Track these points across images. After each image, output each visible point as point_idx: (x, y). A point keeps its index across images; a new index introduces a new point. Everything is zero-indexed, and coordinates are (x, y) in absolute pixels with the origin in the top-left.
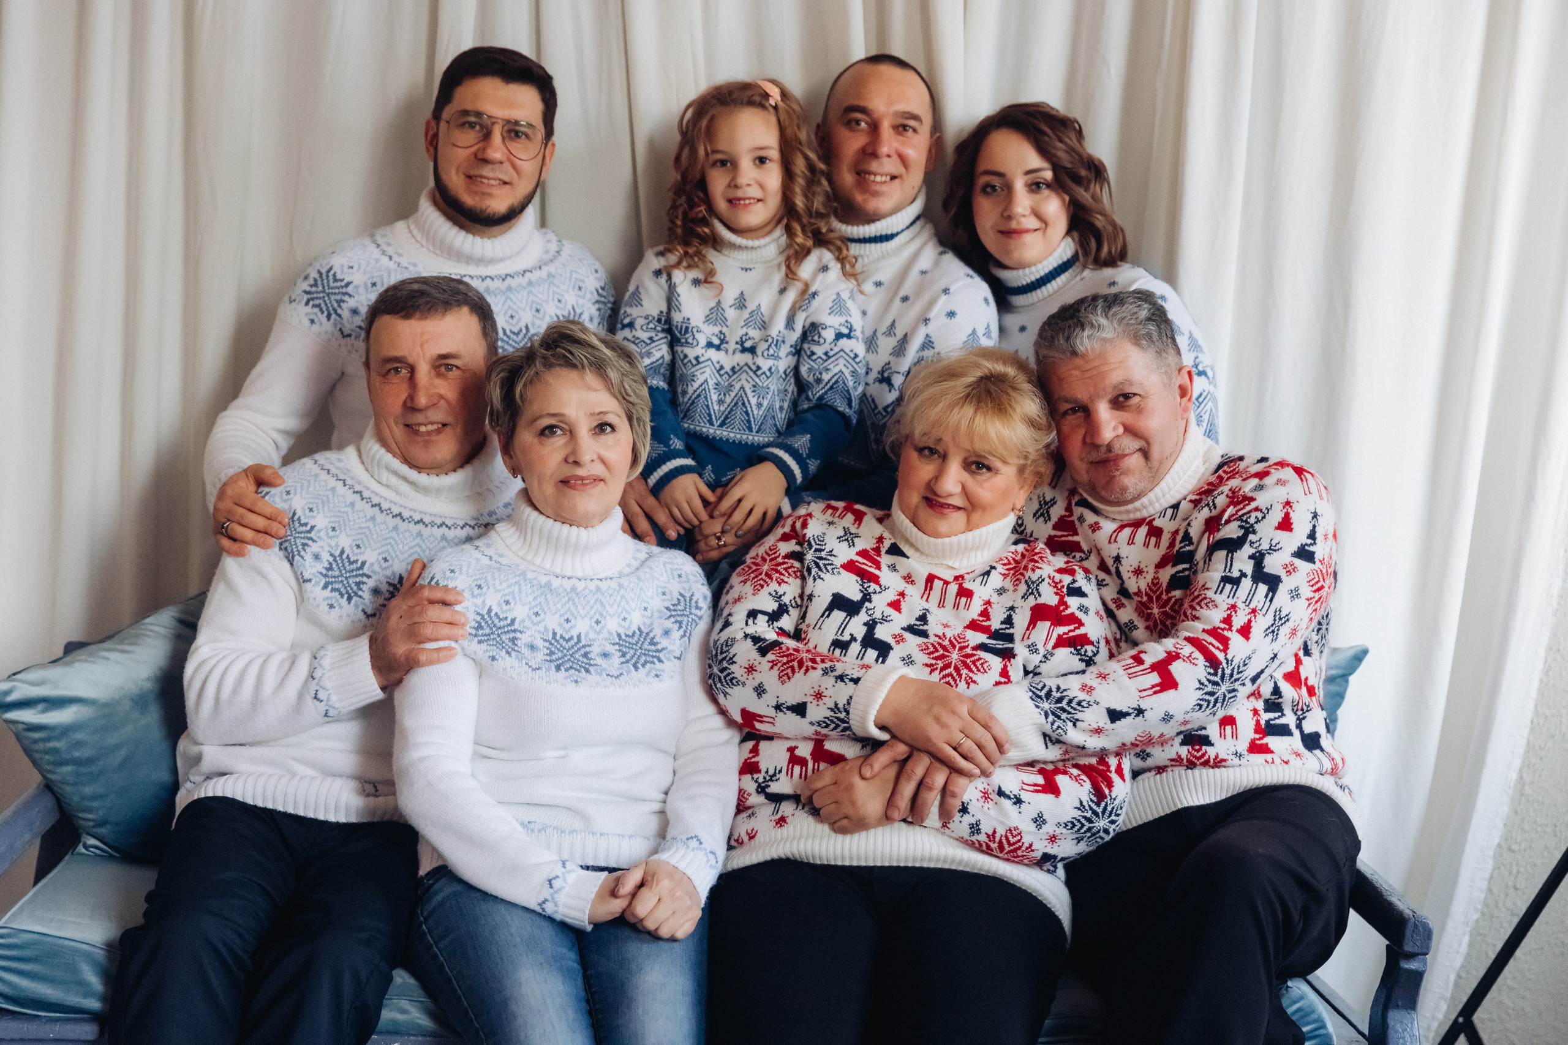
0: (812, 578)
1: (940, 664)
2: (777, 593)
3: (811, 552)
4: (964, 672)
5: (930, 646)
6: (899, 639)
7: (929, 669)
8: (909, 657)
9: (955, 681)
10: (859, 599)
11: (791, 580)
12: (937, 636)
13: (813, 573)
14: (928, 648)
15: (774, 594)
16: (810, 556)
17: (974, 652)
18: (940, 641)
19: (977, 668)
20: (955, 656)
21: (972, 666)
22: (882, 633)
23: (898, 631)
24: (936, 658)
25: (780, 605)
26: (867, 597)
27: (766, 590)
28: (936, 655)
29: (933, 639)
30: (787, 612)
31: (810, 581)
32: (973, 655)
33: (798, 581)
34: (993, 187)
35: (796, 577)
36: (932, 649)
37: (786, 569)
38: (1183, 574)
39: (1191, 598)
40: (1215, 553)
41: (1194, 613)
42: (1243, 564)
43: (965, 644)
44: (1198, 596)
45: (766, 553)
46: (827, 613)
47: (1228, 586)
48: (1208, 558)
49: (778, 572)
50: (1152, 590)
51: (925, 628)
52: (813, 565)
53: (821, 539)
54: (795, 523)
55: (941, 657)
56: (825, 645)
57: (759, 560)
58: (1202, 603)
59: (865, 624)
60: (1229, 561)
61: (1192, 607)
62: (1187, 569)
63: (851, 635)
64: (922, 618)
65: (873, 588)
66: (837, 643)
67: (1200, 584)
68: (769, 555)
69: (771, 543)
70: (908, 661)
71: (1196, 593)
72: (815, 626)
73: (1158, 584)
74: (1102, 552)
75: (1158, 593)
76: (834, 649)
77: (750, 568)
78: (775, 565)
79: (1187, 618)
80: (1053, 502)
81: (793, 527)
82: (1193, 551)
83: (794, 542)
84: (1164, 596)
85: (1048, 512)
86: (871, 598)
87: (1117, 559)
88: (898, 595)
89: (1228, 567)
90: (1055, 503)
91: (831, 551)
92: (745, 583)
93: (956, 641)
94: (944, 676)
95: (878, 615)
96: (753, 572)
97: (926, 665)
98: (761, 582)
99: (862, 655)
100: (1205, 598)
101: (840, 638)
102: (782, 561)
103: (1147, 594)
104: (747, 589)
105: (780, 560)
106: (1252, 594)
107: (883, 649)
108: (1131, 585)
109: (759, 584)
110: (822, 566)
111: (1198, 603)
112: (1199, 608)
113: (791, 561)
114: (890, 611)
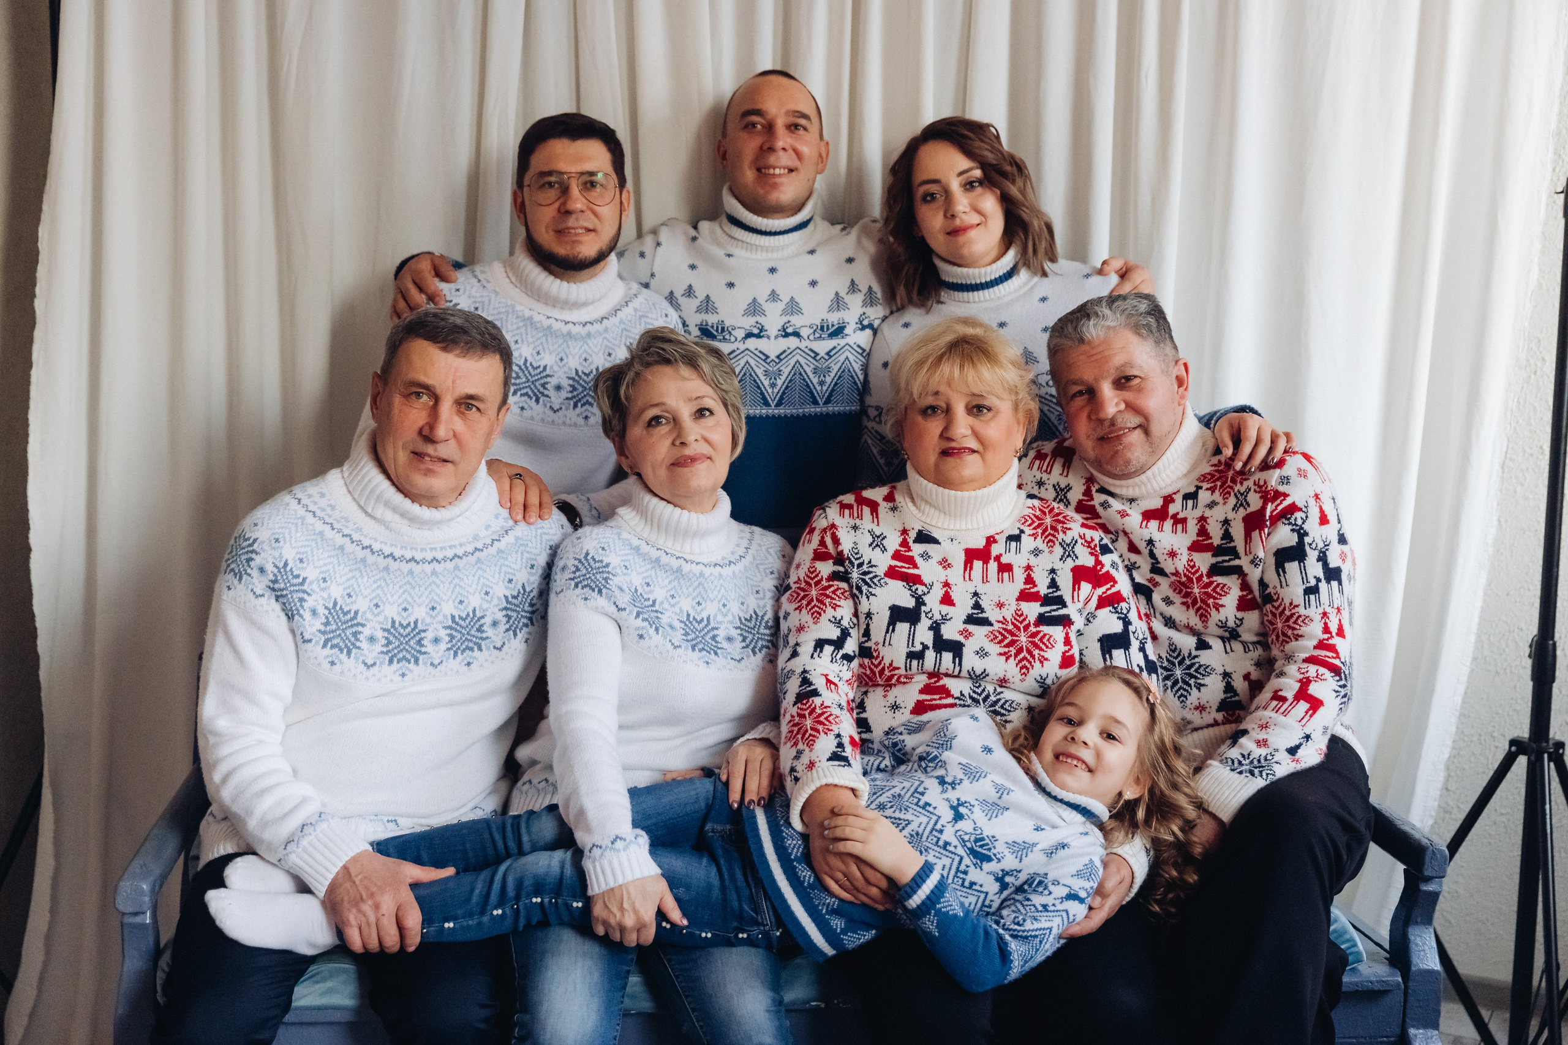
0: (864, 597)
1: (1013, 650)
2: (835, 619)
3: (855, 569)
4: (1036, 652)
5: (997, 634)
6: (967, 635)
7: (1004, 658)
8: (982, 649)
9: (1030, 663)
10: (914, 604)
11: (842, 603)
12: (999, 622)
13: (865, 591)
14: (997, 637)
15: (833, 620)
16: (855, 575)
17: (1038, 629)
18: (1004, 626)
19: (1045, 645)
20: (1023, 639)
21: (1041, 645)
22: (950, 632)
23: (962, 627)
24: (1007, 646)
25: (842, 629)
26: (920, 602)
27: (824, 618)
28: (1006, 641)
29: (997, 626)
30: (849, 634)
31: (864, 599)
32: (1038, 632)
33: (850, 602)
34: (932, 195)
35: (846, 598)
36: (1000, 637)
37: (834, 592)
38: (1226, 564)
39: (1284, 618)
40: (1287, 565)
41: (1296, 632)
42: (1315, 569)
43: (1026, 622)
44: (1292, 615)
45: (807, 576)
46: (891, 628)
47: (1312, 597)
48: (1280, 570)
49: (828, 596)
50: (1190, 572)
51: (984, 615)
52: (861, 583)
53: (856, 551)
54: (823, 538)
55: (1012, 643)
56: (900, 661)
57: (803, 585)
58: (1299, 622)
59: (930, 628)
60: (1303, 571)
61: (1289, 627)
62: (1230, 560)
63: (922, 643)
64: (977, 606)
65: (921, 589)
66: (911, 656)
67: (1287, 602)
68: (812, 579)
69: (808, 565)
70: (982, 653)
71: (1287, 613)
72: (884, 643)
73: (1194, 566)
74: (1130, 536)
75: (1197, 575)
76: (911, 662)
77: (799, 594)
78: (822, 590)
79: (1289, 637)
80: (1069, 488)
81: (822, 543)
82: (1235, 547)
83: (831, 562)
84: (1205, 579)
85: (1066, 497)
86: (923, 601)
87: (1150, 542)
88: (944, 586)
89: (1305, 578)
90: (1071, 488)
91: (870, 562)
92: (801, 611)
93: (1018, 621)
94: (1020, 661)
95: (937, 617)
96: (803, 598)
97: (1001, 654)
98: (816, 609)
99: (938, 662)
100: (1300, 616)
101: (913, 649)
102: (827, 584)
103: (1185, 575)
104: (806, 617)
105: (824, 583)
106: (1330, 594)
107: (956, 648)
108: (1168, 566)
109: (816, 611)
110: (869, 581)
111: (1295, 622)
112: (1298, 627)
113: (836, 583)
114: (945, 609)
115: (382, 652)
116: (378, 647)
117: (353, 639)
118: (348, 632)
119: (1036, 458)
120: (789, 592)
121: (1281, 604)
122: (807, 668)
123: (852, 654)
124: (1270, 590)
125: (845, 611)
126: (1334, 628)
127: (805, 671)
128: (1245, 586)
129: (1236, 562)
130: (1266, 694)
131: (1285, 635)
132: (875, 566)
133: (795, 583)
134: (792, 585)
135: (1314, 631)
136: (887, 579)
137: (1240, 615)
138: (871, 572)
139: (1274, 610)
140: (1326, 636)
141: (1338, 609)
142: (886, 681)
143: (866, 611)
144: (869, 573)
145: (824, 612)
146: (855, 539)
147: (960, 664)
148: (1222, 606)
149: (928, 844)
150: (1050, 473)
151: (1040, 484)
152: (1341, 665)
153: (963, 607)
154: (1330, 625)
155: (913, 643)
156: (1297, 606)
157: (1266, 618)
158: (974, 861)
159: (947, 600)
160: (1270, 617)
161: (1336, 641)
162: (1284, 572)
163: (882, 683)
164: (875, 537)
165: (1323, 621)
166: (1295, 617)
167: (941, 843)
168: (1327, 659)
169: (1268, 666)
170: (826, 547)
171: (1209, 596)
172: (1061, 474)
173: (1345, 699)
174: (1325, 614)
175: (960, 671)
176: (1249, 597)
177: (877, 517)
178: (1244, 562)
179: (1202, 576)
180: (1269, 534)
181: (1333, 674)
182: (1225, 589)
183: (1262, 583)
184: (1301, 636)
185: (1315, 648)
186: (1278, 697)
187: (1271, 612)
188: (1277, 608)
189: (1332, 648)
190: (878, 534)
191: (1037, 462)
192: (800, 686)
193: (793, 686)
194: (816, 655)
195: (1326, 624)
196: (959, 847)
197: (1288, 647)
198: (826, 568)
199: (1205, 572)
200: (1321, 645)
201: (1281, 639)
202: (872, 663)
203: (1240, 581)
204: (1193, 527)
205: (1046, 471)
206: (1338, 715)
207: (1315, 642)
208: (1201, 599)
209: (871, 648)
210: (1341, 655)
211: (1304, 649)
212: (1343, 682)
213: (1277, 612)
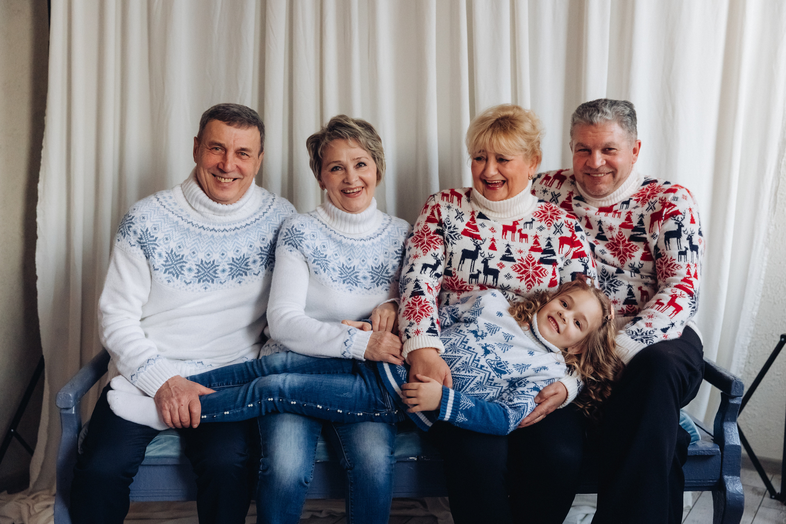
0: (450, 245)
1: (524, 276)
2: (435, 254)
3: (447, 230)
4: (536, 278)
5: (517, 267)
6: (501, 266)
7: (520, 279)
8: (508, 274)
9: (533, 283)
10: (475, 250)
11: (440, 246)
12: (519, 260)
13: (450, 241)
14: (516, 269)
15: (433, 255)
16: (447, 232)
17: (539, 266)
18: (521, 262)
19: (542, 274)
20: (530, 270)
21: (539, 274)
22: (492, 265)
23: (499, 262)
24: (522, 273)
25: (436, 260)
26: (478, 248)
27: (429, 253)
28: (522, 271)
29: (518, 262)
30: (440, 263)
35: (441, 244)
36: (519, 268)
38: (638, 236)
39: (667, 265)
40: (671, 239)
41: (672, 272)
42: (685, 243)
43: (534, 261)
44: (671, 264)
45: (423, 230)
46: (462, 261)
47: (683, 256)
48: (667, 242)
49: (433, 242)
50: (619, 238)
51: (511, 256)
52: (449, 237)
53: (448, 220)
54: (433, 211)
55: (524, 272)
56: (466, 278)
57: (420, 234)
58: (675, 267)
59: (482, 262)
60: (679, 243)
61: (669, 270)
62: (641, 234)
63: (478, 270)
64: (508, 251)
65: (479, 242)
66: (472, 276)
67: (669, 257)
68: (425, 232)
69: (423, 224)
70: (508, 276)
71: (669, 262)
72: (458, 269)
73: (622, 235)
74: (590, 219)
75: (623, 240)
76: (472, 279)
77: (417, 239)
78: (430, 238)
79: (669, 275)
80: (559, 195)
81: (432, 214)
82: (644, 228)
83: (436, 224)
84: (627, 242)
85: (557, 199)
86: (480, 248)
87: (600, 222)
88: (491, 241)
89: (679, 247)
90: (560, 195)
91: (454, 226)
92: (417, 247)
93: (529, 260)
94: (528, 282)
95: (487, 256)
96: (420, 241)
97: (518, 278)
98: (426, 248)
99: (486, 280)
100: (675, 265)
101: (473, 273)
102: (433, 236)
103: (617, 239)
104: (419, 251)
105: (432, 235)
106: (692, 257)
107: (495, 273)
108: (608, 235)
109: (425, 249)
110: (453, 236)
111: (673, 268)
112: (674, 270)
113: (437, 235)
114: (491, 252)
115: (195, 277)
116: (193, 274)
117: (180, 270)
118: (178, 266)
119: (544, 179)
120: (413, 237)
121: (666, 258)
122: (418, 279)
123: (440, 274)
124: (661, 251)
125: (440, 251)
126: (693, 273)
127: (417, 280)
128: (647, 248)
129: (644, 236)
130: (653, 301)
131: (666, 273)
132: (457, 229)
133: (416, 233)
134: (414, 233)
135: (682, 272)
136: (462, 236)
137: (642, 262)
138: (455, 232)
139: (662, 261)
140: (688, 276)
141: (696, 265)
142: (459, 288)
143: (450, 251)
144: (454, 232)
145: (430, 250)
146: (448, 214)
147: (497, 282)
148: (633, 256)
149: (472, 367)
150: (551, 186)
151: (545, 191)
152: (694, 292)
153: (501, 251)
154: (690, 271)
155: (473, 270)
156: (674, 260)
157: (657, 266)
158: (497, 374)
159: (493, 247)
160: (659, 265)
161: (693, 279)
162: (669, 243)
163: (457, 289)
164: (458, 213)
165: (688, 268)
166: (673, 265)
167: (479, 366)
168: (687, 287)
169: (656, 289)
170: (434, 216)
171: (627, 250)
172: (557, 188)
173: (694, 310)
174: (688, 265)
175: (496, 285)
176: (648, 254)
177: (460, 203)
178: (648, 236)
179: (625, 240)
180: (663, 224)
181: (689, 295)
182: (636, 248)
183: (656, 247)
184: (675, 274)
185: (682, 281)
186: (659, 303)
187: (660, 262)
188: (663, 260)
189: (691, 282)
190: (460, 212)
191: (545, 181)
192: (414, 288)
193: (410, 287)
194: (423, 272)
195: (689, 270)
196: (489, 367)
197: (667, 279)
198: (433, 227)
199: (627, 239)
200: (685, 280)
201: (664, 276)
202: (452, 279)
203: (644, 245)
204: (624, 216)
205: (549, 186)
206: (689, 316)
207: (682, 278)
208: (623, 252)
209: (451, 271)
210: (694, 287)
211: (675, 281)
212: (693, 301)
213: (664, 262)
